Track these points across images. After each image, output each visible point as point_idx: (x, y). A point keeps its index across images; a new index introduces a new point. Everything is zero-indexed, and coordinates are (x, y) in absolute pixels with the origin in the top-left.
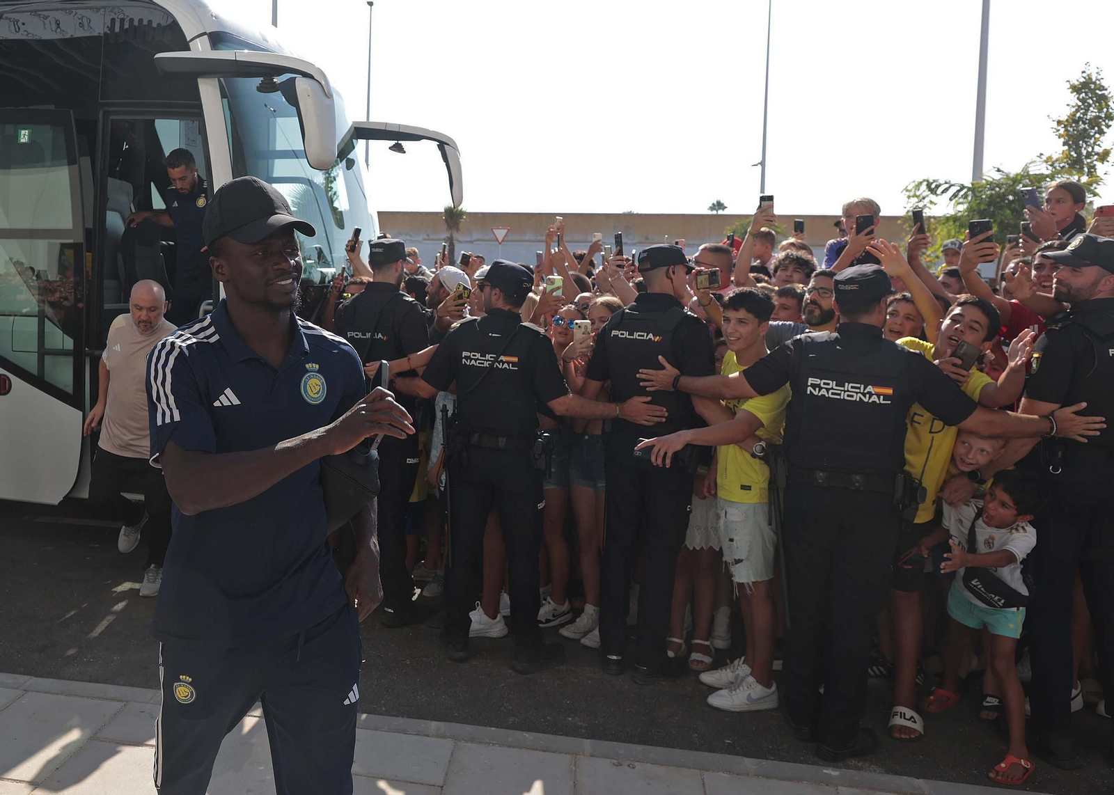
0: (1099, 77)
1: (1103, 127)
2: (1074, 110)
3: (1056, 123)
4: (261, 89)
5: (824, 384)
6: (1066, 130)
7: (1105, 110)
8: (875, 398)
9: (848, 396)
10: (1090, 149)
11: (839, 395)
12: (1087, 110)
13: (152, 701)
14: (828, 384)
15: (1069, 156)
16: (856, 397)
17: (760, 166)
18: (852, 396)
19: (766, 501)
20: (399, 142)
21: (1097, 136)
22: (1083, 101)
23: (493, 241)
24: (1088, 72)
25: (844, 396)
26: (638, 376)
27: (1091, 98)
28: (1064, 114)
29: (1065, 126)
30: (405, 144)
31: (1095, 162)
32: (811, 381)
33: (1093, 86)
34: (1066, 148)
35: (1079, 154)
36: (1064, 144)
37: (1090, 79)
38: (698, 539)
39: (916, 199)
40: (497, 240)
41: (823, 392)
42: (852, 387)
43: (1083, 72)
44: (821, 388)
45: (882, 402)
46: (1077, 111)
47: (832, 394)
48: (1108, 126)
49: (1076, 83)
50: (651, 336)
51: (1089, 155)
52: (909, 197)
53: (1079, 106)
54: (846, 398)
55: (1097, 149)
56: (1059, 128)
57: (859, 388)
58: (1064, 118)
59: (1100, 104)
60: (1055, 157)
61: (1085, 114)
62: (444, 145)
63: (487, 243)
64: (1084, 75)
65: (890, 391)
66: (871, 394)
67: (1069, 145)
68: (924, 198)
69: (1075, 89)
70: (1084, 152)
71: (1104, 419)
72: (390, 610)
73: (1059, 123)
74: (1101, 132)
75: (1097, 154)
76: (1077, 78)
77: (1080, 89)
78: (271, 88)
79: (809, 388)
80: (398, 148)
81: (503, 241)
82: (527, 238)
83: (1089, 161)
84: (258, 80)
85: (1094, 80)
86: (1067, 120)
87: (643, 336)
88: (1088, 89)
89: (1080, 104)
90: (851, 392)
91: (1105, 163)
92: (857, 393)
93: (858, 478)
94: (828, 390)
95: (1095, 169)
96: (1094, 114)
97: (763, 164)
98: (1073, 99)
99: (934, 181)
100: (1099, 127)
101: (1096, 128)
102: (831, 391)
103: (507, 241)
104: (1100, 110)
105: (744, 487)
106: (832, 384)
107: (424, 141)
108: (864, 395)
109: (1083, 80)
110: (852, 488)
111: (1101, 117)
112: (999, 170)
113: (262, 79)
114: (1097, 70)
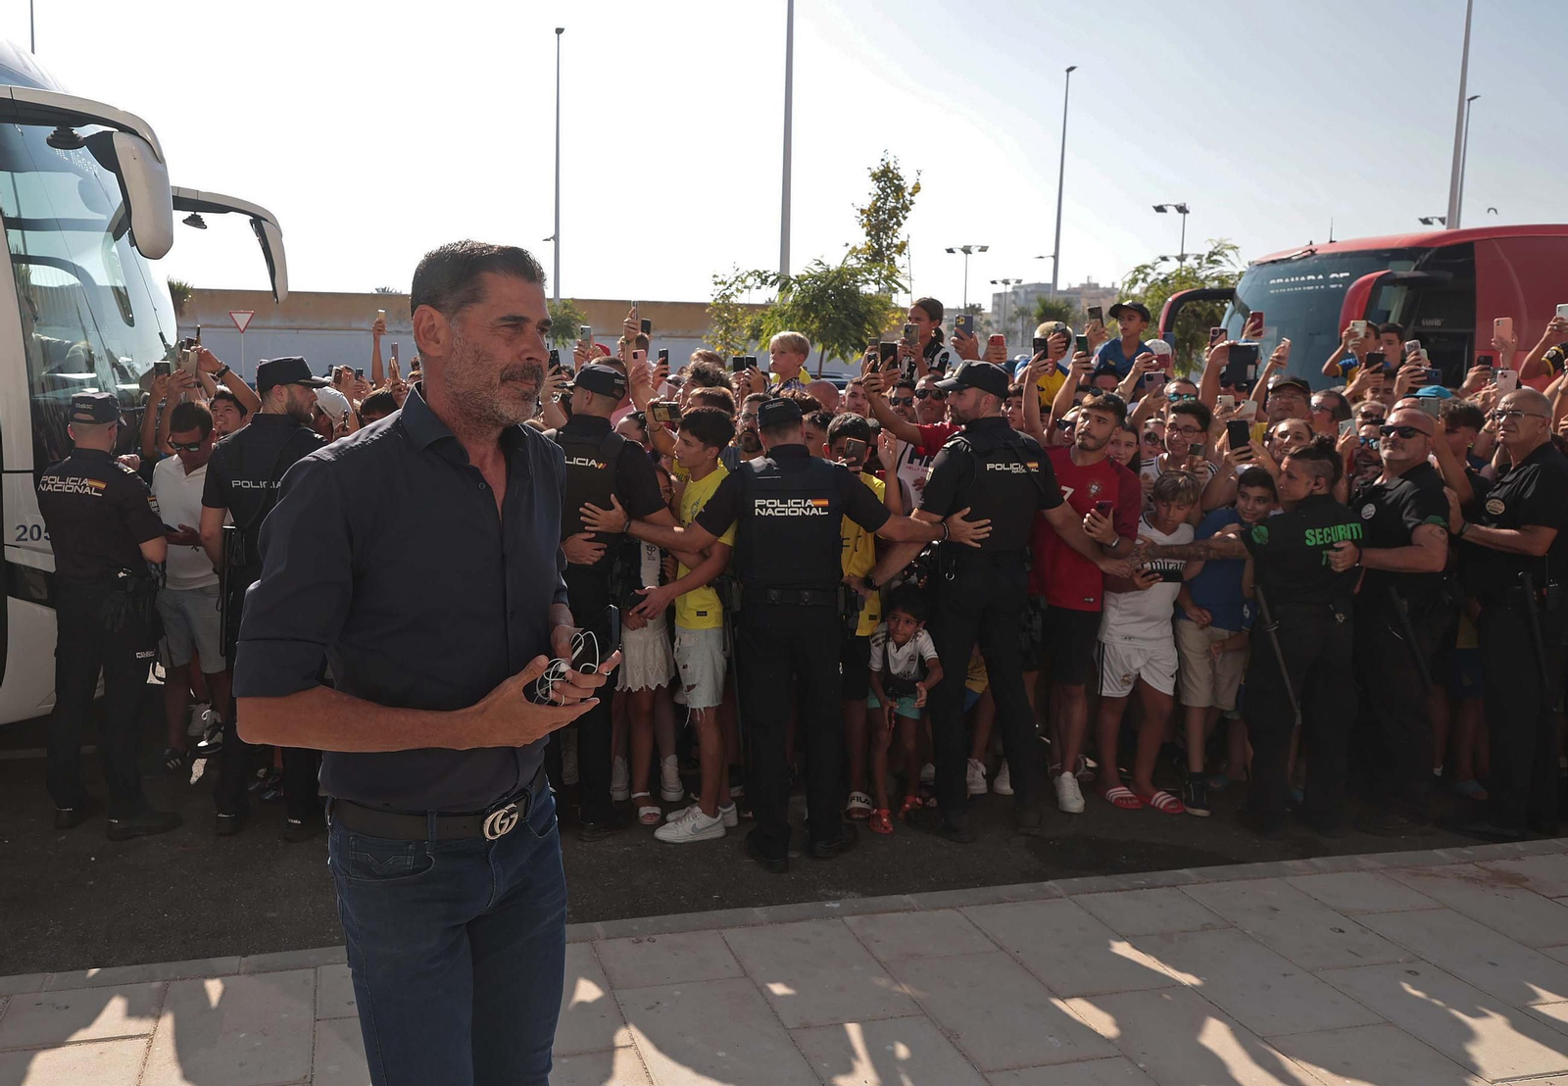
0: (896, 167)
1: (900, 218)
2: (875, 198)
3: (859, 212)
4: (54, 142)
5: (770, 503)
6: (869, 220)
7: (901, 201)
8: (814, 511)
9: (792, 512)
10: (889, 241)
11: (784, 512)
12: (886, 200)
13: (44, 988)
14: (773, 503)
15: (870, 247)
16: (799, 512)
17: (552, 242)
18: (795, 512)
19: (720, 625)
20: (197, 213)
21: (895, 227)
22: (883, 190)
23: (234, 327)
24: (887, 161)
25: (788, 513)
26: (581, 509)
27: (889, 187)
28: (867, 203)
29: (868, 216)
30: (205, 216)
31: (894, 255)
32: (757, 502)
33: (891, 175)
34: (869, 238)
35: (881, 245)
36: (868, 234)
37: (888, 167)
38: (637, 679)
39: (722, 287)
40: (238, 327)
41: (770, 511)
42: (794, 503)
43: (883, 160)
44: (767, 508)
45: (821, 514)
46: (878, 200)
47: (778, 512)
48: (905, 218)
49: (877, 171)
50: (593, 462)
51: (889, 247)
52: (716, 284)
53: (880, 196)
54: (791, 514)
55: (895, 241)
56: (863, 217)
57: (800, 503)
58: (866, 207)
59: (897, 194)
60: (859, 248)
61: (884, 204)
62: (260, 222)
63: (218, 330)
64: (884, 163)
65: (826, 503)
66: (811, 507)
67: (871, 236)
68: (730, 286)
69: (876, 177)
70: (885, 244)
71: (989, 521)
72: (296, 822)
73: (862, 211)
74: (899, 224)
75: (896, 246)
76: (877, 167)
77: (880, 177)
78: (70, 142)
79: (757, 510)
80: (196, 222)
81: (246, 327)
82: (273, 323)
83: (888, 252)
84: (50, 130)
85: (892, 168)
86: (869, 210)
87: (584, 462)
88: (887, 178)
89: (880, 193)
90: (794, 508)
91: (903, 255)
92: (799, 508)
93: (806, 593)
94: (773, 509)
95: (894, 262)
96: (892, 204)
97: (556, 238)
98: (873, 187)
99: (765, 272)
100: (897, 218)
101: (895, 220)
102: (776, 510)
103: (252, 328)
104: (897, 202)
105: (700, 614)
106: (777, 503)
107: (232, 214)
108: (805, 509)
109: (882, 168)
110: (801, 604)
111: (897, 208)
112: (821, 263)
113: (55, 128)
114: (894, 159)
